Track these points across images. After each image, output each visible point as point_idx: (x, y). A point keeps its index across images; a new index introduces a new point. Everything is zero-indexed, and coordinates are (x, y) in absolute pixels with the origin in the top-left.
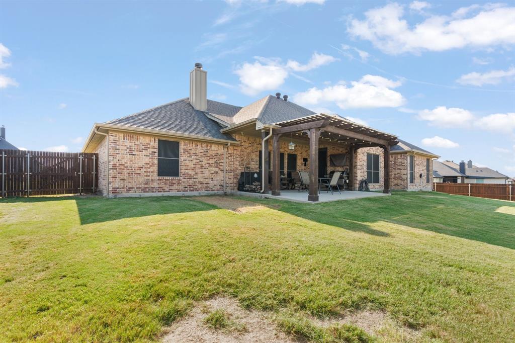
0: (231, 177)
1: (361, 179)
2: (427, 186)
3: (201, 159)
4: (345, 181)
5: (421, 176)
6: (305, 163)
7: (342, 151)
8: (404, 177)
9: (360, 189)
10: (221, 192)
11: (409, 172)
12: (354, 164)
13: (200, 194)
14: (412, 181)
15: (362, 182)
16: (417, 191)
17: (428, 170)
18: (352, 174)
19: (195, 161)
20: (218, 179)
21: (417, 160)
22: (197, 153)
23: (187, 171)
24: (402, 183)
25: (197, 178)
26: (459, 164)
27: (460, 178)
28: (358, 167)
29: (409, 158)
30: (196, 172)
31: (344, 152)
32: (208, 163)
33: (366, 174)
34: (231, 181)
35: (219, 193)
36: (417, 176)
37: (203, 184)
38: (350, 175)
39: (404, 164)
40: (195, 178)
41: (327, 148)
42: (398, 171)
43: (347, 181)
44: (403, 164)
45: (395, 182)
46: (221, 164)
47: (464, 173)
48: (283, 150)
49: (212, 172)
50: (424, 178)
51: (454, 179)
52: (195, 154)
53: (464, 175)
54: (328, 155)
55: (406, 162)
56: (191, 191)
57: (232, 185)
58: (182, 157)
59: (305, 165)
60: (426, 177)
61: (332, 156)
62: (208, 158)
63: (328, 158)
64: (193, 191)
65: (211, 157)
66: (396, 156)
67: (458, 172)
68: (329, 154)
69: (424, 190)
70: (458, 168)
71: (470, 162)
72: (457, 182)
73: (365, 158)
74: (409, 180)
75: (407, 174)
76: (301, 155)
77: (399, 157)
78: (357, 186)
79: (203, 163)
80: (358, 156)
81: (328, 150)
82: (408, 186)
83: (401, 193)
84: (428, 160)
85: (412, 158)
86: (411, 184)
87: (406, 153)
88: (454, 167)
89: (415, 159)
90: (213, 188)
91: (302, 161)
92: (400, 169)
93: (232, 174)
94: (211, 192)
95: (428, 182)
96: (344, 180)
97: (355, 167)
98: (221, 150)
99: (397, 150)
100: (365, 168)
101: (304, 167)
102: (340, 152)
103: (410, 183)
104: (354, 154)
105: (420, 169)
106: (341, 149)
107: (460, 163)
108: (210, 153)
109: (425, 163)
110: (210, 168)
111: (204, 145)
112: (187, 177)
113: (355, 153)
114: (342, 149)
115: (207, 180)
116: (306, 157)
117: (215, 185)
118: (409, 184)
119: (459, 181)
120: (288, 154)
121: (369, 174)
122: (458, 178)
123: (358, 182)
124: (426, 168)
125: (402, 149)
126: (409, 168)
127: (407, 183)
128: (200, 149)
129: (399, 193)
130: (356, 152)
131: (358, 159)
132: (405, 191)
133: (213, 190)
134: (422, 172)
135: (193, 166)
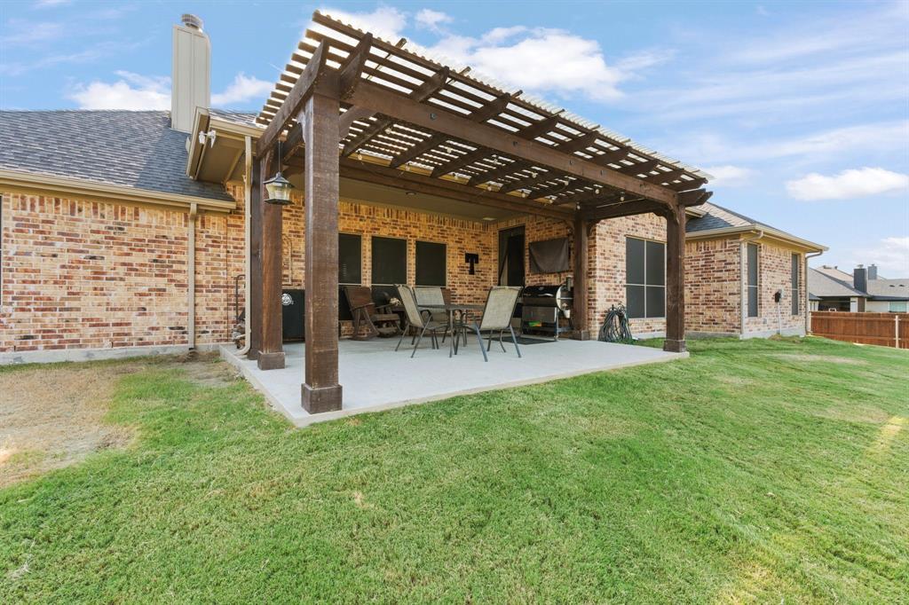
0: (216, 305)
1: (608, 306)
2: (792, 323)
3: (95, 252)
4: (561, 314)
5: (777, 297)
6: (472, 268)
7: (558, 231)
8: (732, 300)
9: (605, 337)
10: (179, 349)
11: (745, 287)
12: (586, 267)
13: (89, 355)
14: (754, 312)
15: (609, 315)
16: (767, 336)
17: (796, 282)
18: (579, 292)
19: (66, 258)
20: (167, 309)
21: (768, 255)
22: (79, 231)
23: (32, 288)
24: (728, 316)
25: (78, 309)
26: (852, 272)
27: (856, 299)
28: (598, 273)
29: (744, 250)
30: (74, 290)
31: (563, 233)
32: (124, 264)
33: (624, 292)
34: (218, 315)
35: (168, 352)
36: (767, 297)
37: (107, 325)
38: (576, 296)
39: (731, 267)
40: (67, 309)
41: (523, 228)
42: (716, 285)
43: (568, 313)
44: (729, 267)
45: (709, 314)
46: (175, 267)
47: (864, 290)
48: (402, 232)
49: (144, 289)
50: (787, 301)
51: (843, 303)
52: (71, 237)
53: (865, 295)
54: (527, 244)
55: (736, 260)
56: (54, 347)
57: (222, 327)
58: (9, 245)
59: (472, 272)
60: (790, 299)
61: (537, 245)
62: (126, 249)
63: (527, 253)
64: (62, 347)
65: (139, 246)
66: (710, 244)
67: (851, 289)
68: (528, 240)
69: (786, 333)
70: (851, 280)
71: (873, 269)
72: (849, 309)
73: (622, 250)
74: (745, 308)
75: (739, 293)
76: (459, 245)
77: (718, 248)
78: (596, 327)
79: (105, 265)
80: (599, 242)
81: (527, 233)
82: (744, 325)
83: (721, 345)
84: (795, 257)
85: (754, 249)
86: (753, 319)
87: (735, 235)
88: (843, 279)
89: (763, 254)
90: (147, 339)
91: (463, 260)
92: (720, 280)
93: (222, 295)
94: (136, 351)
95: (795, 312)
96: (556, 311)
97: (590, 274)
98: (177, 226)
99: (709, 228)
100: (621, 278)
101: (467, 277)
102: (554, 235)
103: (750, 315)
104: (585, 239)
105: (774, 279)
106: (555, 228)
107: (855, 270)
108: (131, 233)
109: (789, 266)
110: (133, 279)
111: (108, 210)
112: (31, 307)
113: (588, 234)
114: (558, 226)
115: (120, 314)
116: (474, 252)
117: (153, 329)
118: (746, 319)
119: (854, 308)
120: (418, 243)
121: (633, 294)
122: (852, 299)
123: (598, 316)
124: (790, 276)
125: (726, 224)
126: (745, 278)
127: (740, 317)
128: (87, 220)
129: (715, 345)
130: (591, 232)
131: (599, 250)
132: (736, 339)
133: (148, 343)
134: (781, 287)
135: (58, 272)
